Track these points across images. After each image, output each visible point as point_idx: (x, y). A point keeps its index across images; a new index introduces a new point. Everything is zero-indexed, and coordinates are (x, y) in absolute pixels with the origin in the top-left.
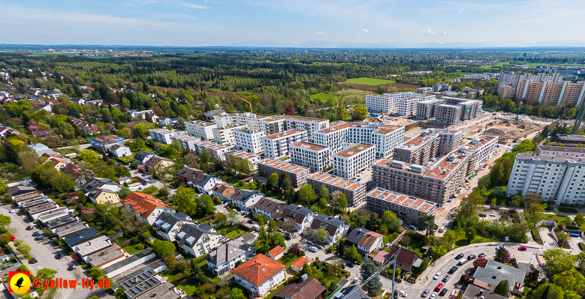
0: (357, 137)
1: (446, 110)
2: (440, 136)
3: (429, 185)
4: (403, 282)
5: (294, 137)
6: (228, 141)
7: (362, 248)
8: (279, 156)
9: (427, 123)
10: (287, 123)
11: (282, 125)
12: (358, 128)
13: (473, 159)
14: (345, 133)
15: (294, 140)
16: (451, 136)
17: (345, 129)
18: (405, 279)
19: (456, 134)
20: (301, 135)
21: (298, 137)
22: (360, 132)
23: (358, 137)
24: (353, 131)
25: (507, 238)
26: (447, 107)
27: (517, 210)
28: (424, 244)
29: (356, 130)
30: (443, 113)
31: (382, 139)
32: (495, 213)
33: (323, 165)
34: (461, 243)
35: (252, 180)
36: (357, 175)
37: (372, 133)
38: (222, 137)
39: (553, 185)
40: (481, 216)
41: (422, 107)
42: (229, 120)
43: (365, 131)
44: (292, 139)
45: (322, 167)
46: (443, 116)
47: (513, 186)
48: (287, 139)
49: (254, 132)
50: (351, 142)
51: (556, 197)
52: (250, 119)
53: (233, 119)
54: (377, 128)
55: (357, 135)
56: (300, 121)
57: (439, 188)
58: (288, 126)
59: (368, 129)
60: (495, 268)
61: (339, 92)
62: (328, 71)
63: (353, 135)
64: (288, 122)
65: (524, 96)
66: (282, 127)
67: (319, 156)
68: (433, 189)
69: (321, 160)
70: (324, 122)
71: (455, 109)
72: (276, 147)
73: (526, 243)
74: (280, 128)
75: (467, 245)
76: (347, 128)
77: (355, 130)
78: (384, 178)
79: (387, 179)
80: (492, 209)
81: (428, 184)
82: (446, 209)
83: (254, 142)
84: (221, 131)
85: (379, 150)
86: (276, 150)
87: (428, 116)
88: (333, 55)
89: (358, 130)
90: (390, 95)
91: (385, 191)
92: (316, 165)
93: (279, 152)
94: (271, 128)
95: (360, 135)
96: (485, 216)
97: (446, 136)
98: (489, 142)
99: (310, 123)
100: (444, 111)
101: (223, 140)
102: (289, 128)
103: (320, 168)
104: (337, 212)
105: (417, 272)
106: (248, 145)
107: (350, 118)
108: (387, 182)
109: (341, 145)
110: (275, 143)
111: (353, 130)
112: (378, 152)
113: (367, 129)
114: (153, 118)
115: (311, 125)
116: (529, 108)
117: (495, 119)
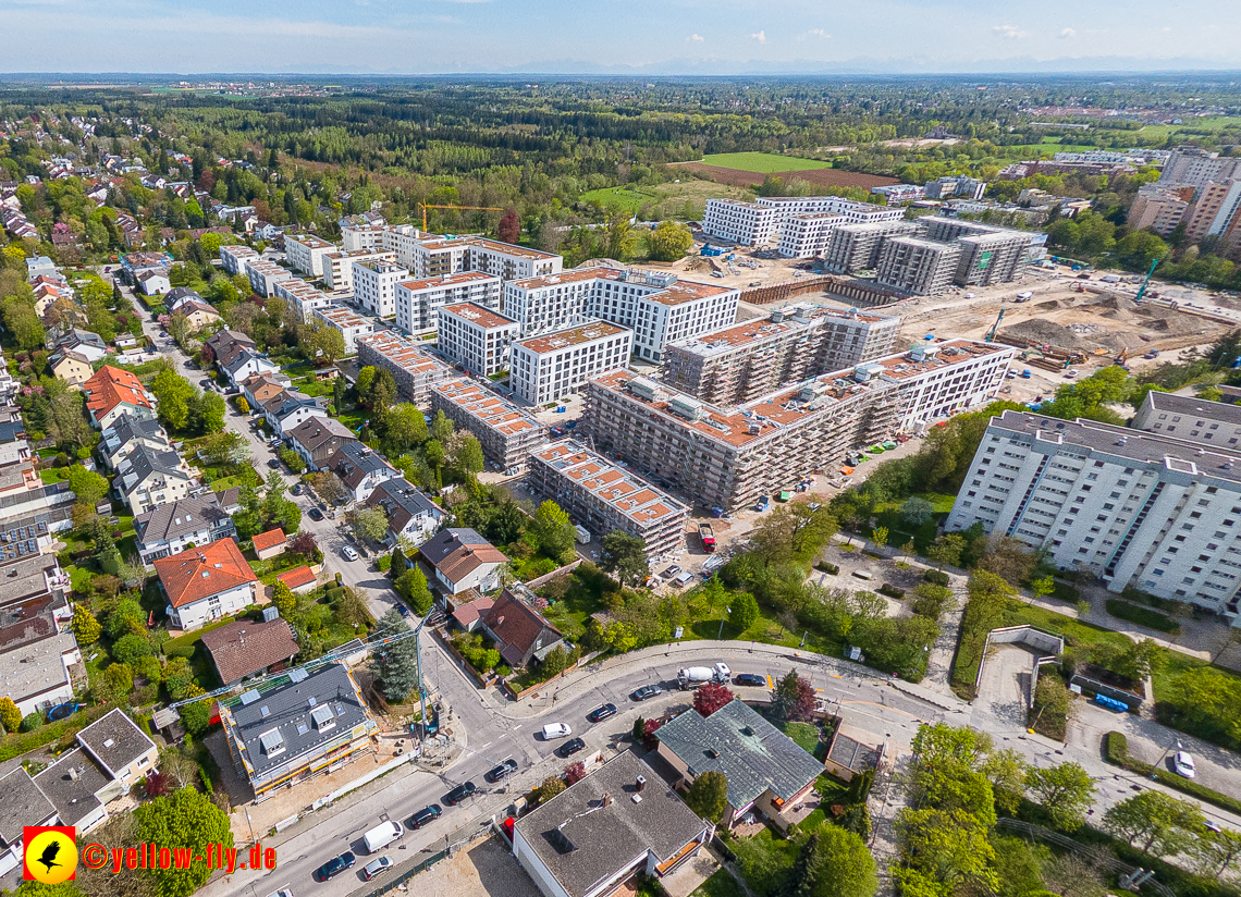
0: (611, 303)
1: (910, 255)
2: (827, 326)
3: (704, 457)
4: (492, 689)
5: (465, 289)
6: (346, 283)
7: (442, 578)
8: (423, 327)
9: (846, 285)
10: (472, 256)
11: (459, 260)
12: (617, 283)
13: (884, 404)
14: (582, 291)
15: (465, 297)
16: (858, 330)
17: (582, 283)
18: (499, 682)
19: (874, 326)
20: (486, 285)
21: (474, 290)
22: (620, 293)
23: (615, 304)
24: (604, 290)
25: (856, 653)
26: (912, 247)
27: (951, 575)
28: (602, 608)
29: (612, 288)
30: (900, 262)
31: (660, 316)
32: (875, 568)
33: (498, 361)
34: (706, 630)
35: (336, 374)
36: (565, 397)
37: (642, 298)
38: (335, 274)
39: (1104, 527)
40: (823, 568)
41: (844, 241)
42: (367, 238)
43: (633, 291)
44: (460, 292)
45: (494, 366)
46: (898, 269)
47: (966, 504)
48: (448, 291)
49: (387, 270)
50: (597, 315)
51: (1112, 565)
52: (406, 238)
53: (376, 238)
54: (663, 287)
55: (611, 299)
56: (500, 254)
57: (726, 468)
58: (472, 263)
59: (640, 288)
60: (736, 726)
61: (662, 188)
62: (663, 133)
63: (603, 297)
64: (475, 253)
65: (1215, 228)
66: (459, 263)
67: (487, 341)
68: (712, 468)
69: (494, 349)
70: (547, 261)
71: (935, 252)
72: (418, 308)
73: (915, 681)
74: (454, 264)
75: (724, 637)
76: (590, 282)
77: (608, 287)
78: (608, 417)
79: (613, 421)
80: (868, 554)
81: (700, 454)
82: (733, 528)
83: (382, 292)
84: (334, 261)
85: (651, 343)
86: (418, 315)
87: (855, 266)
88: (709, 94)
89: (617, 289)
90: (774, 204)
91: (582, 451)
92: (480, 359)
93: (423, 319)
94: (433, 263)
95: (620, 301)
96: (834, 572)
97: (843, 328)
98: (972, 361)
99: (516, 260)
100: (903, 255)
101: (336, 281)
102: (474, 267)
103: (487, 367)
104: (456, 478)
105: (539, 672)
106: (372, 297)
107: (645, 253)
108: (613, 428)
109: (567, 320)
110: (417, 300)
111: (604, 286)
112: (649, 347)
113: (637, 288)
114: (247, 223)
115: (518, 265)
116: (1221, 268)
117: (1078, 290)
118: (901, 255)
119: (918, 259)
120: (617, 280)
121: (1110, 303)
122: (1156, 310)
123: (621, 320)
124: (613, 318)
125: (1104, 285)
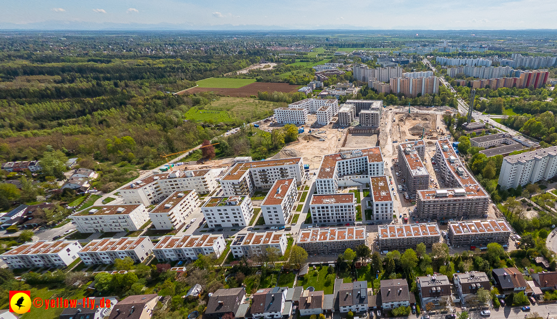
9: (355, 130)
26: (369, 114)
41: (344, 116)
43: (354, 161)
46: (367, 121)
55: (345, 167)
59: (356, 158)
63: (342, 167)
65: (399, 90)
76: (337, 163)
77: (343, 163)
89: (347, 162)
116: (410, 100)
117: (396, 114)
118: (367, 117)
119: (372, 117)
120: (343, 159)
121: (409, 116)
122: (417, 115)
123: (351, 172)
124: (348, 173)
125: (397, 110)
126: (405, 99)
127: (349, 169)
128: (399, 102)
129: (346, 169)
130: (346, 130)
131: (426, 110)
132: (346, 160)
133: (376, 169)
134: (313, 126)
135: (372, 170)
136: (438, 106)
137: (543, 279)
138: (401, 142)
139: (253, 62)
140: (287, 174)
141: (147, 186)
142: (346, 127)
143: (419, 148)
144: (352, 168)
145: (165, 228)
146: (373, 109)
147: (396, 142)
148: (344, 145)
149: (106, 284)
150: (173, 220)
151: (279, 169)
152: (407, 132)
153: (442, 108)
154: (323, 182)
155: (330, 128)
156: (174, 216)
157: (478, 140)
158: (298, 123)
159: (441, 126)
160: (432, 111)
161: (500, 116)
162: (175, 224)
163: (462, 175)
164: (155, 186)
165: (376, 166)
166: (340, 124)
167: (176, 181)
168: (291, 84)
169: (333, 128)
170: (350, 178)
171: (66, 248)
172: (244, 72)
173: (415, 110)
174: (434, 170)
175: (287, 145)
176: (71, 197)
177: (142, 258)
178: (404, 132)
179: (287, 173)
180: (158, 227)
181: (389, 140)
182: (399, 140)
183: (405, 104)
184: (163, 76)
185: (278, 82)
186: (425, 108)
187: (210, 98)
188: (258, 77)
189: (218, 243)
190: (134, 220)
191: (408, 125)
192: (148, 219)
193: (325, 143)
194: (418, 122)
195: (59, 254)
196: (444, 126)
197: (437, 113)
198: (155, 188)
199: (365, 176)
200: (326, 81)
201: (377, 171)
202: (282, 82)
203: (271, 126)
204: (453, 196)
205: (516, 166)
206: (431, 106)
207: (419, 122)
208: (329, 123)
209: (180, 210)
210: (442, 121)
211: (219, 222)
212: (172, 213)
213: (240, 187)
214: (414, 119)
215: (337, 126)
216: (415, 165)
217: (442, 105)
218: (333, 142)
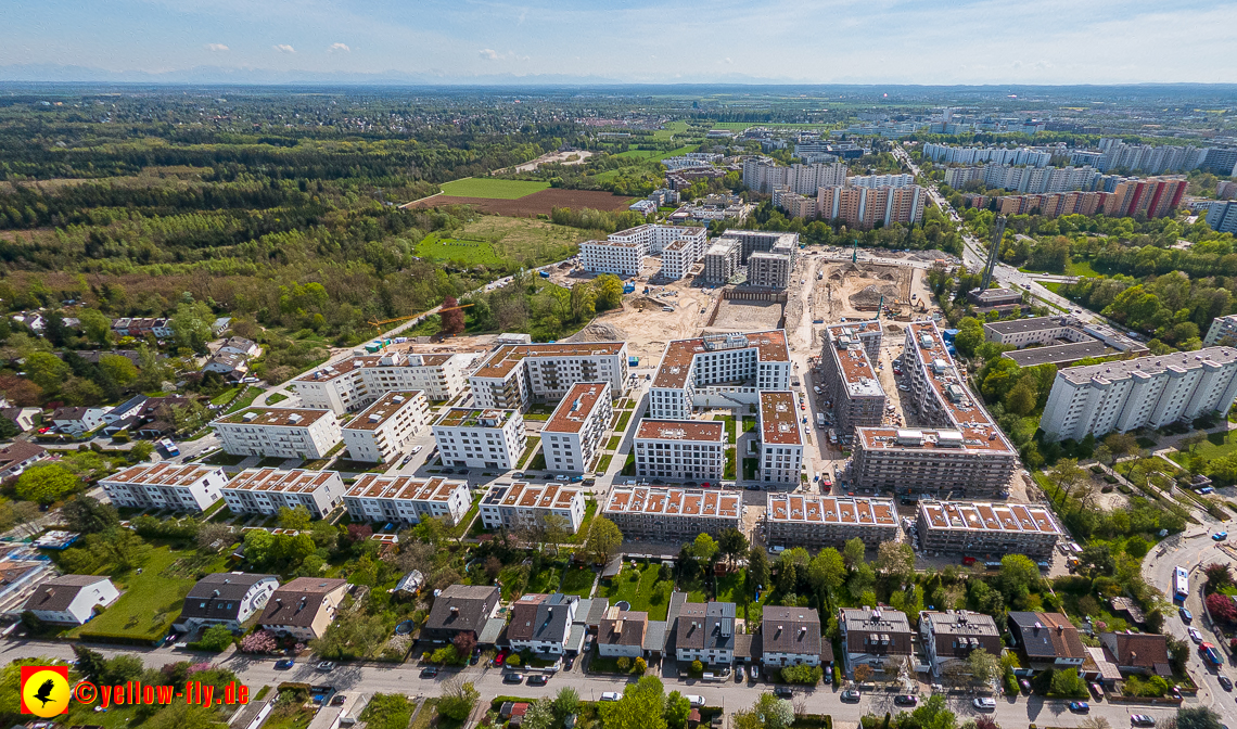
0: (711, 370)
1: (769, 265)
17: (693, 363)
22: (718, 360)
29: (711, 358)
30: (763, 270)
41: (718, 262)
43: (729, 356)
46: (764, 275)
48: (592, 417)
54: (745, 345)
55: (711, 367)
59: (734, 351)
63: (703, 367)
65: (835, 215)
76: (694, 359)
77: (707, 358)
83: (507, 445)
89: (714, 358)
93: (588, 454)
95: (718, 366)
106: (489, 454)
111: (703, 359)
113: (732, 353)
114: (20, 420)
115: (598, 363)
116: (858, 235)
117: (826, 262)
118: (763, 266)
119: (775, 266)
120: (707, 350)
121: (853, 268)
122: (870, 267)
123: (722, 379)
124: (714, 381)
125: (829, 255)
126: (848, 231)
127: (718, 372)
128: (835, 238)
129: (711, 373)
130: (718, 291)
131: (890, 256)
132: (714, 353)
133: (772, 376)
134: (653, 281)
135: (765, 377)
136: (917, 249)
137: (1127, 645)
138: (831, 322)
139: (548, 148)
140: (595, 374)
141: (342, 378)
142: (718, 286)
143: (868, 338)
144: (725, 371)
145: (366, 459)
146: (778, 251)
147: (821, 322)
148: (710, 323)
149: (262, 550)
150: (382, 445)
151: (580, 362)
152: (846, 302)
153: (926, 254)
154: (663, 394)
155: (686, 286)
156: (384, 439)
157: (1003, 329)
158: (624, 272)
159: (921, 293)
160: (904, 260)
161: (1059, 277)
162: (384, 453)
163: (958, 402)
164: (355, 379)
165: (773, 370)
166: (708, 279)
167: (392, 372)
168: (617, 193)
169: (693, 285)
170: (718, 390)
171: (203, 479)
172: (529, 167)
173: (867, 256)
174: (897, 386)
175: (600, 316)
176: (216, 387)
177: (325, 511)
178: (839, 303)
179: (596, 371)
180: (356, 457)
181: (807, 317)
182: (827, 318)
183: (846, 243)
184: (384, 173)
185: (593, 190)
186: (889, 252)
187: (463, 216)
188: (555, 179)
189: (458, 496)
190: (315, 439)
191: (848, 289)
192: (339, 439)
193: (673, 315)
194: (871, 281)
195: (192, 488)
196: (928, 292)
197: (915, 264)
198: (355, 383)
199: (749, 388)
200: (687, 190)
201: (776, 379)
202: (599, 190)
203: (572, 275)
204: (935, 446)
205: (1086, 391)
206: (903, 249)
207: (874, 282)
208: (684, 275)
209: (396, 428)
210: (923, 282)
211: (462, 457)
212: (381, 432)
213: (505, 391)
214: (864, 276)
215: (701, 281)
216: (858, 374)
217: (928, 248)
218: (690, 316)
